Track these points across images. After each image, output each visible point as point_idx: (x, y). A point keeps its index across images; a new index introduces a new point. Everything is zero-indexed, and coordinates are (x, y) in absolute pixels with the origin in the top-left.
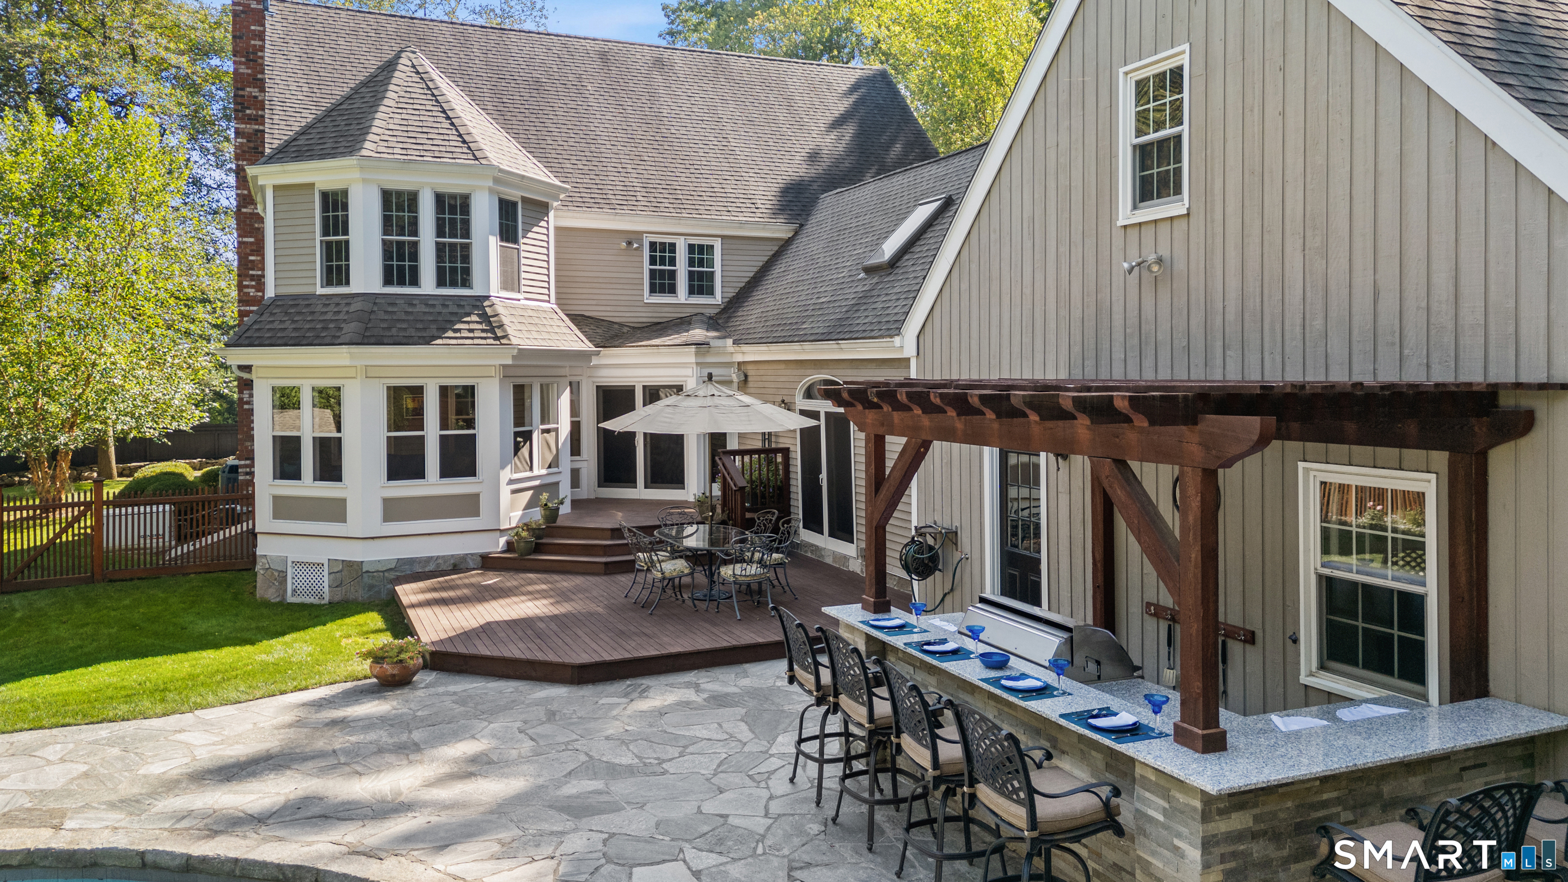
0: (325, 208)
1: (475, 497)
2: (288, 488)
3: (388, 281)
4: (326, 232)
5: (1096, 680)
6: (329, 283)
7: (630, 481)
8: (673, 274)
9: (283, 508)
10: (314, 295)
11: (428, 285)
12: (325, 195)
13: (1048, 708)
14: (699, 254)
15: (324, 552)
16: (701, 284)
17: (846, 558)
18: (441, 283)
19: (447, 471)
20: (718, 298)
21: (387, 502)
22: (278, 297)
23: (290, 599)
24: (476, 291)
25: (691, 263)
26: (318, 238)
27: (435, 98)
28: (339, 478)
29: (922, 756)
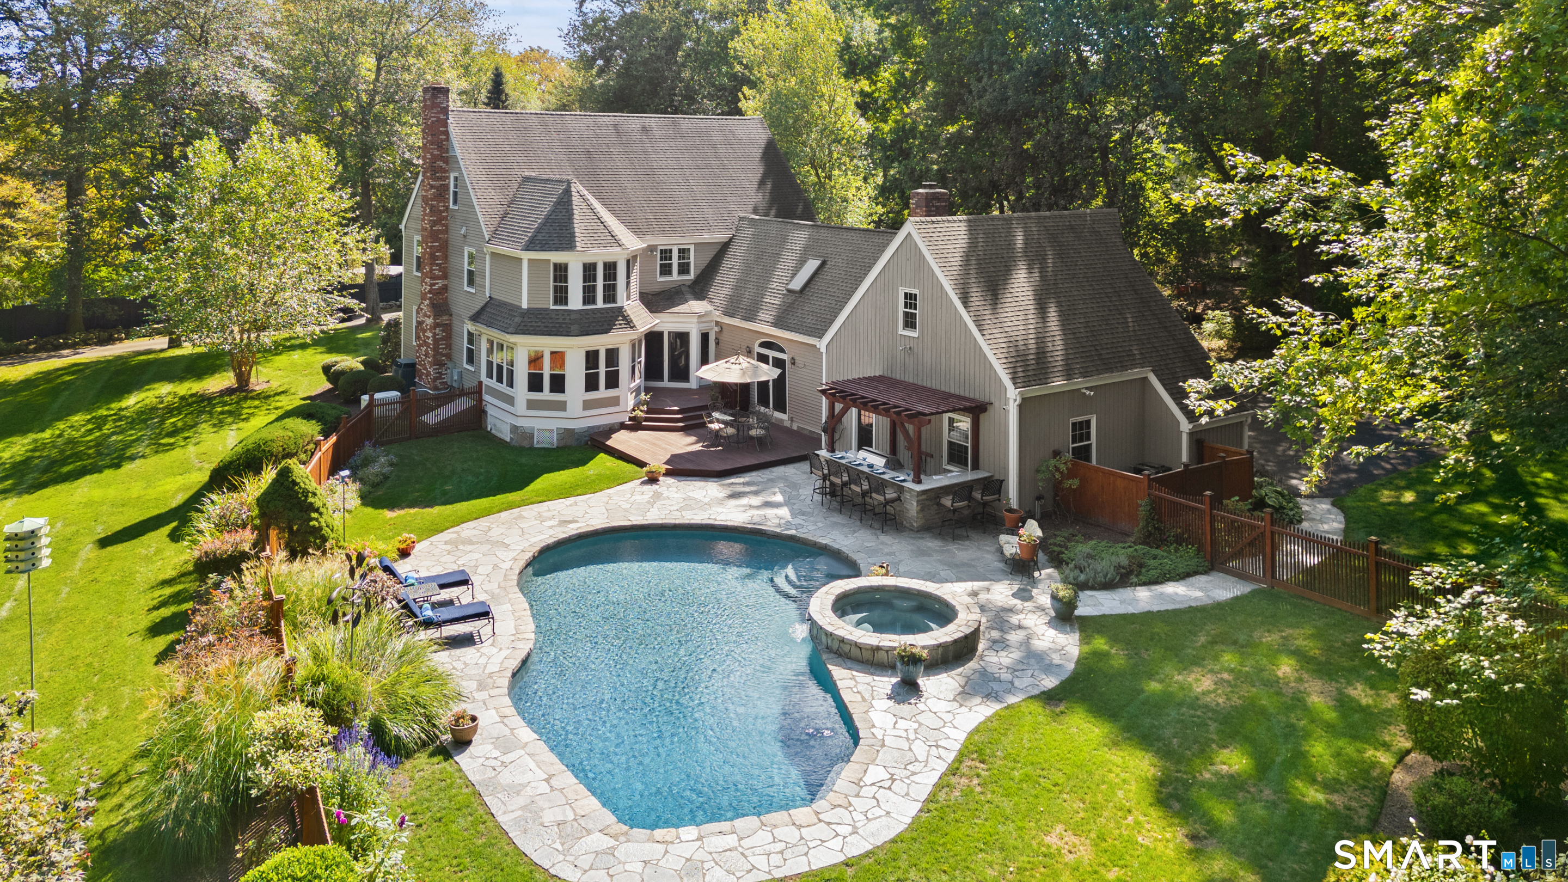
0: (555, 270)
1: (618, 397)
2: (536, 396)
3: (584, 303)
4: (555, 281)
5: (893, 470)
6: (555, 303)
7: (661, 378)
8: (670, 265)
9: (531, 405)
10: (548, 309)
11: (600, 304)
12: (555, 265)
13: (886, 477)
14: (683, 253)
15: (555, 425)
16: (684, 269)
17: (782, 421)
18: (605, 302)
19: (608, 386)
20: (692, 276)
21: (584, 402)
22: (529, 309)
23: (536, 445)
24: (619, 304)
25: (679, 258)
26: (552, 284)
27: (593, 210)
28: (563, 391)
29: (858, 489)
